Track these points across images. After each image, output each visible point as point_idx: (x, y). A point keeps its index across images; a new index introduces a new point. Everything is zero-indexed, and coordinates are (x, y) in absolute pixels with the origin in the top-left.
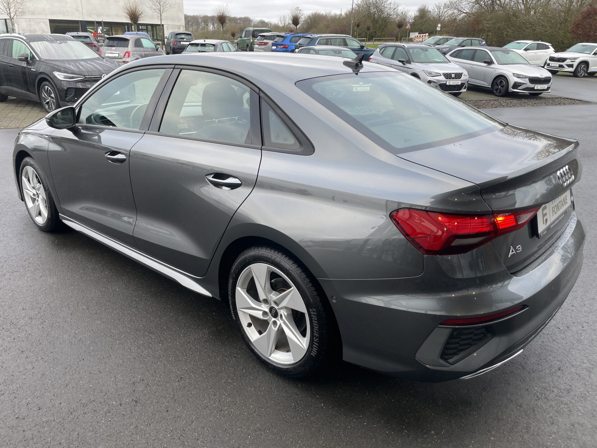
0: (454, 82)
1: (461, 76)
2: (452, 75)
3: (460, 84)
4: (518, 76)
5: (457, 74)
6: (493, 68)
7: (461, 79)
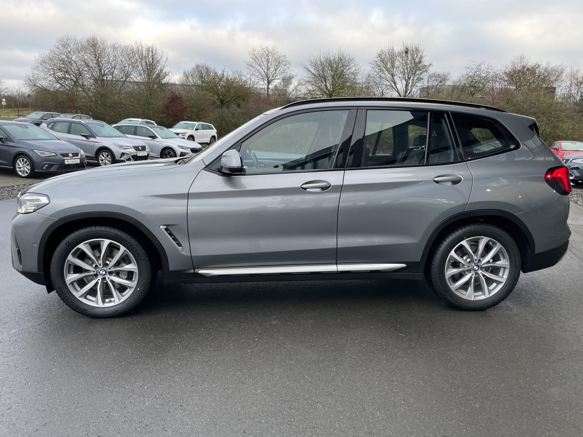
0: (143, 153)
1: (146, 148)
2: (140, 147)
3: (146, 155)
4: (182, 147)
5: (142, 146)
6: (159, 142)
7: (146, 151)
